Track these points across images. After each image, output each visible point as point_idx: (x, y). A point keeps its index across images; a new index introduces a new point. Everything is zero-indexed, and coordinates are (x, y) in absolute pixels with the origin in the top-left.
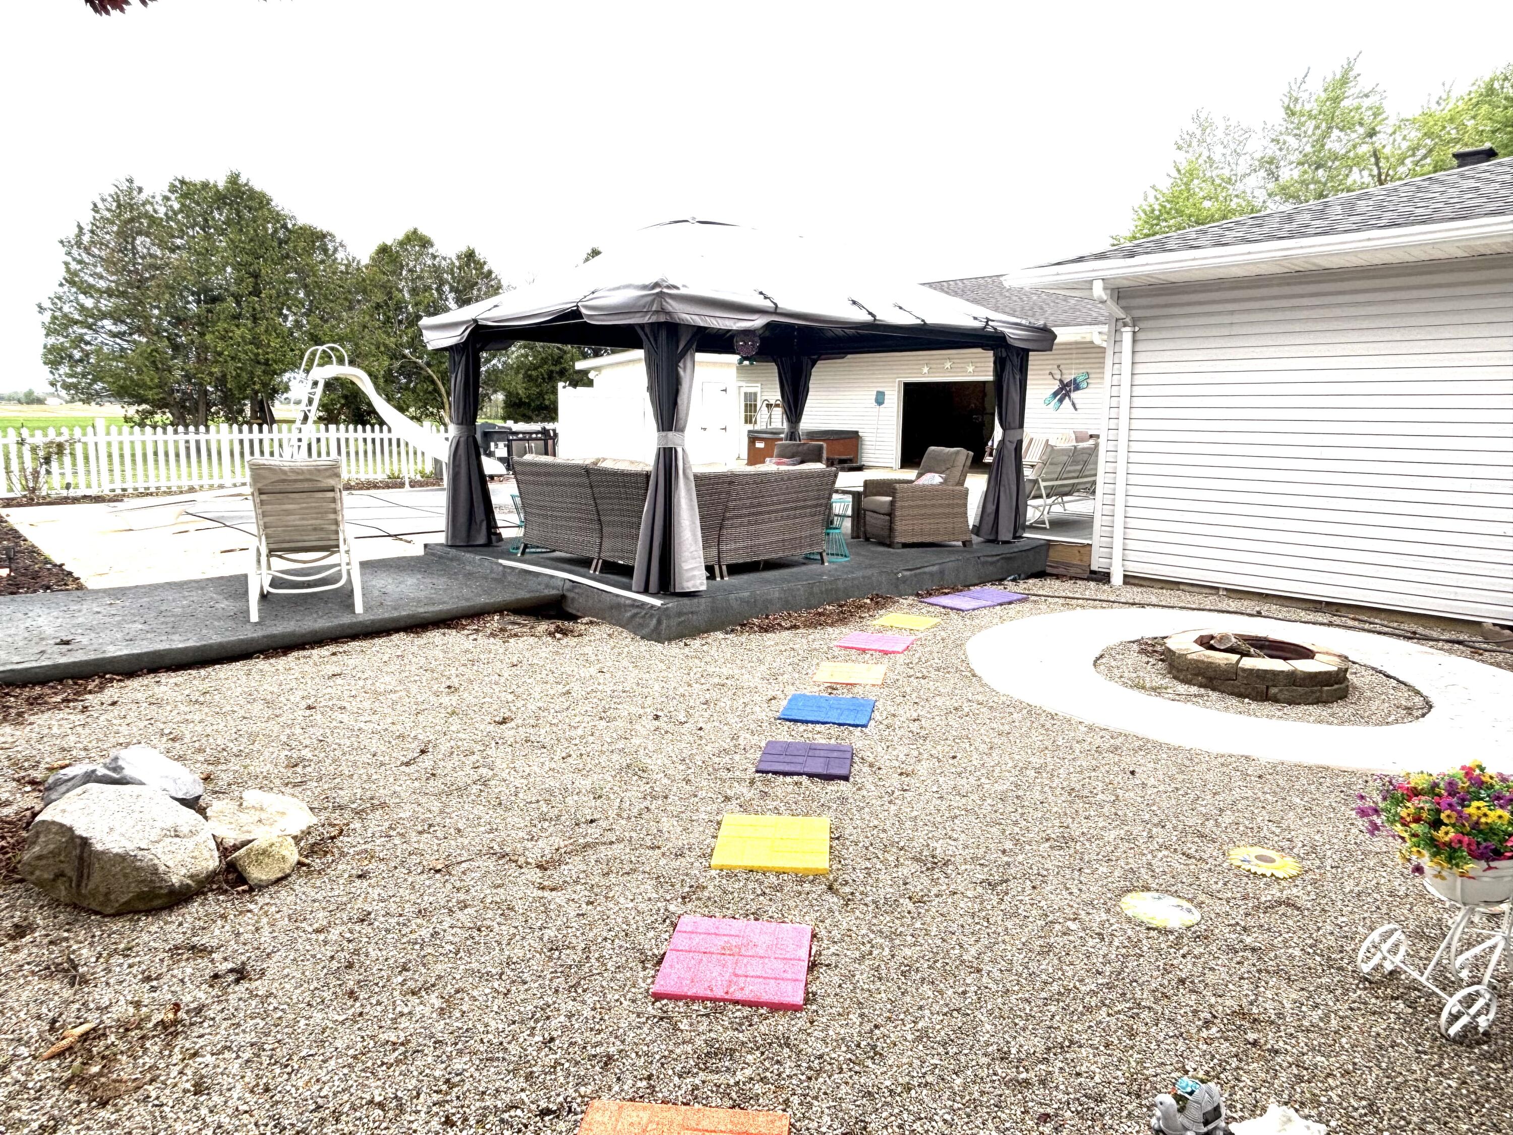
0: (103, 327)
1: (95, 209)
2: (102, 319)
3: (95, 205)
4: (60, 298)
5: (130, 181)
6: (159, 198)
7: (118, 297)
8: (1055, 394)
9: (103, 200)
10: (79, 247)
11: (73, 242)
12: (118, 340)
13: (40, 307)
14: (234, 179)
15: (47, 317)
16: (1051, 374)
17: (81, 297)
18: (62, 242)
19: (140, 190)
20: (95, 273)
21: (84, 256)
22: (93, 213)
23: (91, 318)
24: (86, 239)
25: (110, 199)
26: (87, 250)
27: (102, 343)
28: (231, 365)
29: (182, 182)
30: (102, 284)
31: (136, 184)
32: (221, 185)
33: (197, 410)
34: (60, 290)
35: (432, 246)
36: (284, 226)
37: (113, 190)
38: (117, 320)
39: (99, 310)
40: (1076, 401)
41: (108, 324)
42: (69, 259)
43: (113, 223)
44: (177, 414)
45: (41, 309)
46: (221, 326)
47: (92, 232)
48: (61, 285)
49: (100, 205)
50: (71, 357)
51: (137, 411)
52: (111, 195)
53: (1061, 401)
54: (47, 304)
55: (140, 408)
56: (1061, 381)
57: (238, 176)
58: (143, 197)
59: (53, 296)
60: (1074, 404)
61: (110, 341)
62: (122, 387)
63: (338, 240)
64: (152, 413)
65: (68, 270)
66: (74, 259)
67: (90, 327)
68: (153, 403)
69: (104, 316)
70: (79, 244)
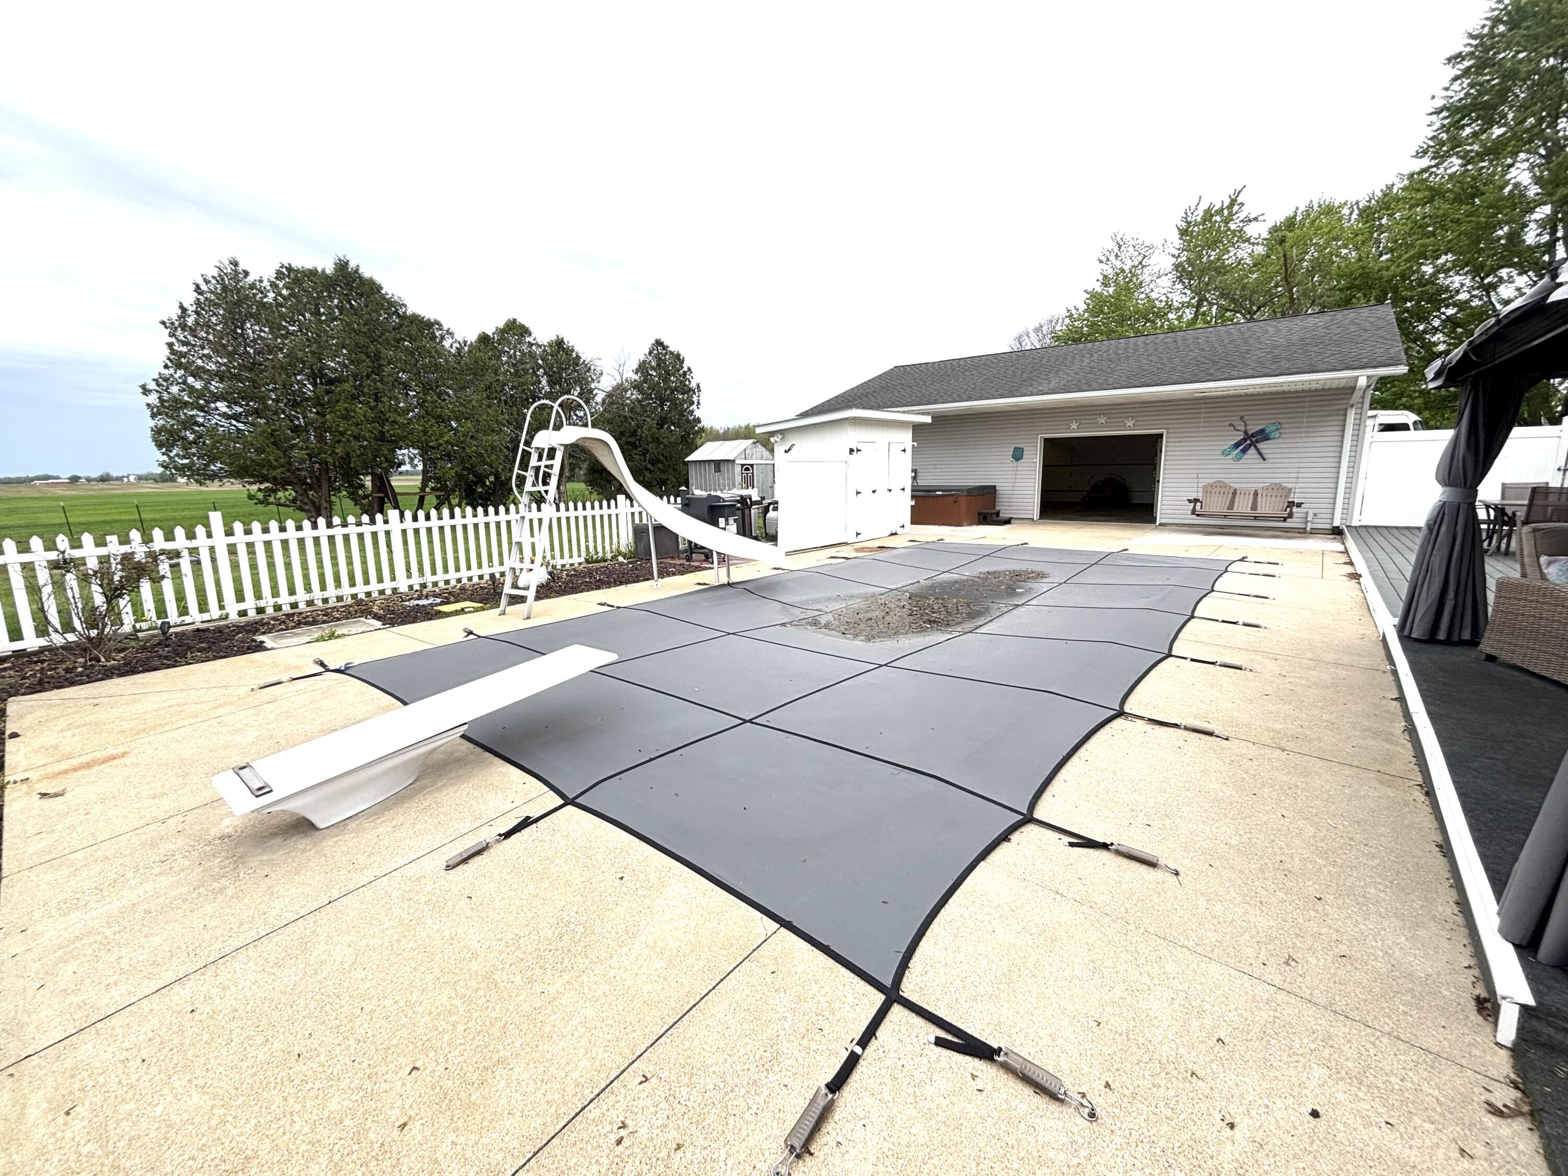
0: (217, 409)
1: (198, 288)
2: (215, 402)
3: (198, 286)
4: (166, 380)
5: (235, 264)
6: (266, 284)
7: (230, 379)
8: (1237, 445)
9: (207, 282)
10: (183, 330)
11: (177, 323)
12: (234, 422)
13: (143, 387)
14: (342, 266)
15: (153, 399)
16: (1231, 425)
17: (190, 380)
18: (163, 323)
19: (246, 274)
20: (204, 355)
21: (190, 338)
22: (196, 294)
23: (204, 401)
24: (190, 321)
25: (214, 281)
26: (193, 332)
27: (217, 424)
28: (355, 444)
29: (290, 269)
30: (212, 367)
31: (241, 267)
32: (329, 270)
33: (320, 487)
34: (166, 372)
35: (530, 335)
36: (396, 313)
37: (215, 273)
38: (231, 403)
39: (210, 392)
40: (1262, 451)
41: (222, 406)
42: (173, 340)
43: (218, 306)
44: (300, 492)
45: (146, 391)
46: (342, 406)
47: (197, 313)
48: (166, 367)
49: (204, 287)
50: (184, 439)
51: (260, 490)
52: (213, 277)
53: (1244, 451)
54: (152, 386)
55: (262, 487)
56: (1246, 432)
57: (347, 263)
58: (250, 279)
59: (157, 377)
60: (1260, 454)
61: (223, 422)
62: (242, 468)
63: (445, 328)
64: (275, 491)
65: (173, 352)
66: (178, 340)
67: (201, 408)
68: (274, 480)
69: (217, 398)
70: (184, 326)
